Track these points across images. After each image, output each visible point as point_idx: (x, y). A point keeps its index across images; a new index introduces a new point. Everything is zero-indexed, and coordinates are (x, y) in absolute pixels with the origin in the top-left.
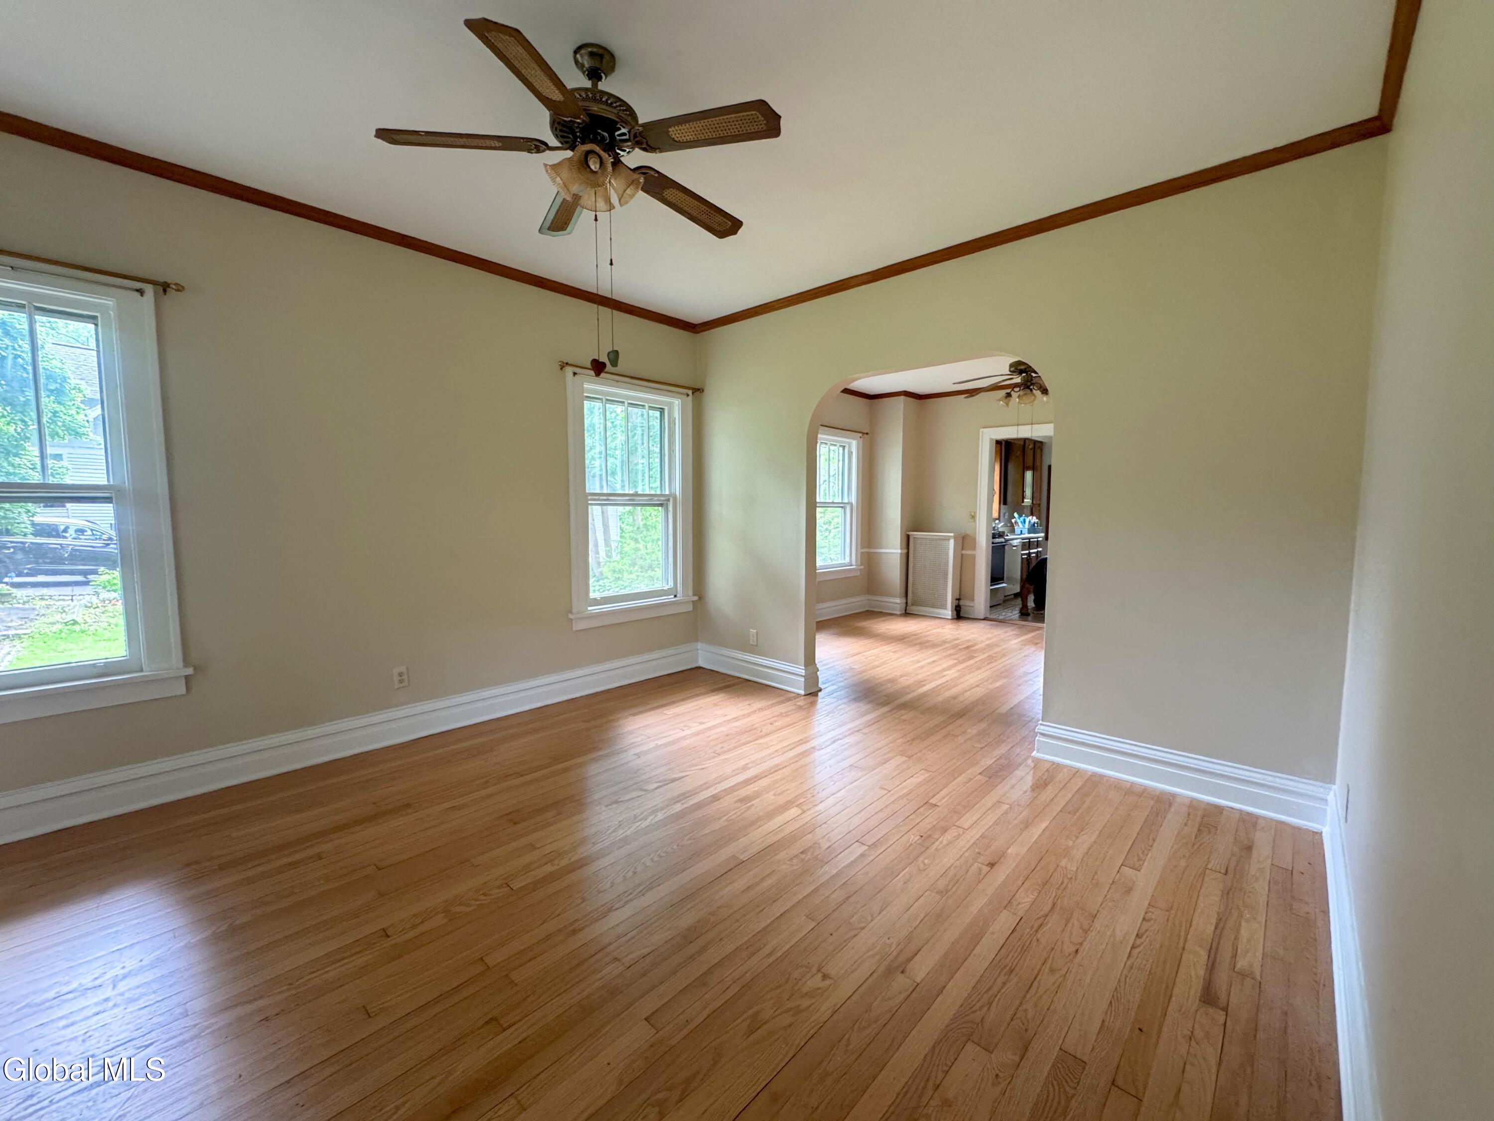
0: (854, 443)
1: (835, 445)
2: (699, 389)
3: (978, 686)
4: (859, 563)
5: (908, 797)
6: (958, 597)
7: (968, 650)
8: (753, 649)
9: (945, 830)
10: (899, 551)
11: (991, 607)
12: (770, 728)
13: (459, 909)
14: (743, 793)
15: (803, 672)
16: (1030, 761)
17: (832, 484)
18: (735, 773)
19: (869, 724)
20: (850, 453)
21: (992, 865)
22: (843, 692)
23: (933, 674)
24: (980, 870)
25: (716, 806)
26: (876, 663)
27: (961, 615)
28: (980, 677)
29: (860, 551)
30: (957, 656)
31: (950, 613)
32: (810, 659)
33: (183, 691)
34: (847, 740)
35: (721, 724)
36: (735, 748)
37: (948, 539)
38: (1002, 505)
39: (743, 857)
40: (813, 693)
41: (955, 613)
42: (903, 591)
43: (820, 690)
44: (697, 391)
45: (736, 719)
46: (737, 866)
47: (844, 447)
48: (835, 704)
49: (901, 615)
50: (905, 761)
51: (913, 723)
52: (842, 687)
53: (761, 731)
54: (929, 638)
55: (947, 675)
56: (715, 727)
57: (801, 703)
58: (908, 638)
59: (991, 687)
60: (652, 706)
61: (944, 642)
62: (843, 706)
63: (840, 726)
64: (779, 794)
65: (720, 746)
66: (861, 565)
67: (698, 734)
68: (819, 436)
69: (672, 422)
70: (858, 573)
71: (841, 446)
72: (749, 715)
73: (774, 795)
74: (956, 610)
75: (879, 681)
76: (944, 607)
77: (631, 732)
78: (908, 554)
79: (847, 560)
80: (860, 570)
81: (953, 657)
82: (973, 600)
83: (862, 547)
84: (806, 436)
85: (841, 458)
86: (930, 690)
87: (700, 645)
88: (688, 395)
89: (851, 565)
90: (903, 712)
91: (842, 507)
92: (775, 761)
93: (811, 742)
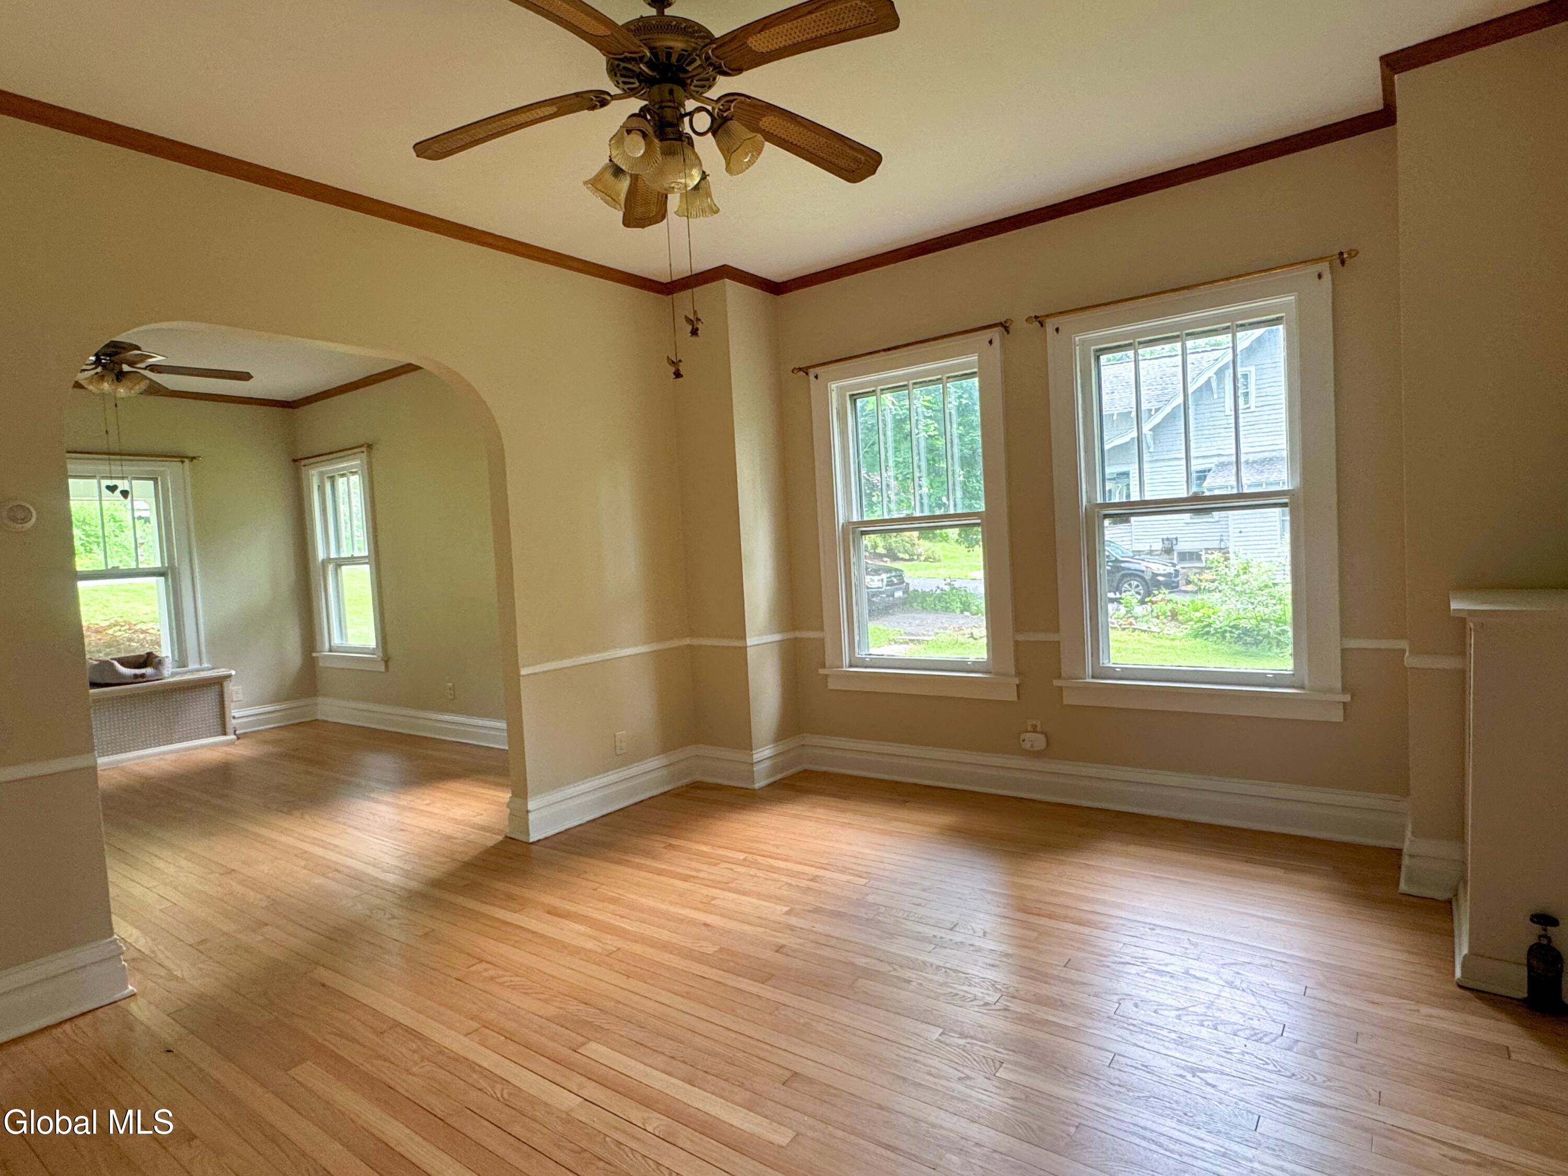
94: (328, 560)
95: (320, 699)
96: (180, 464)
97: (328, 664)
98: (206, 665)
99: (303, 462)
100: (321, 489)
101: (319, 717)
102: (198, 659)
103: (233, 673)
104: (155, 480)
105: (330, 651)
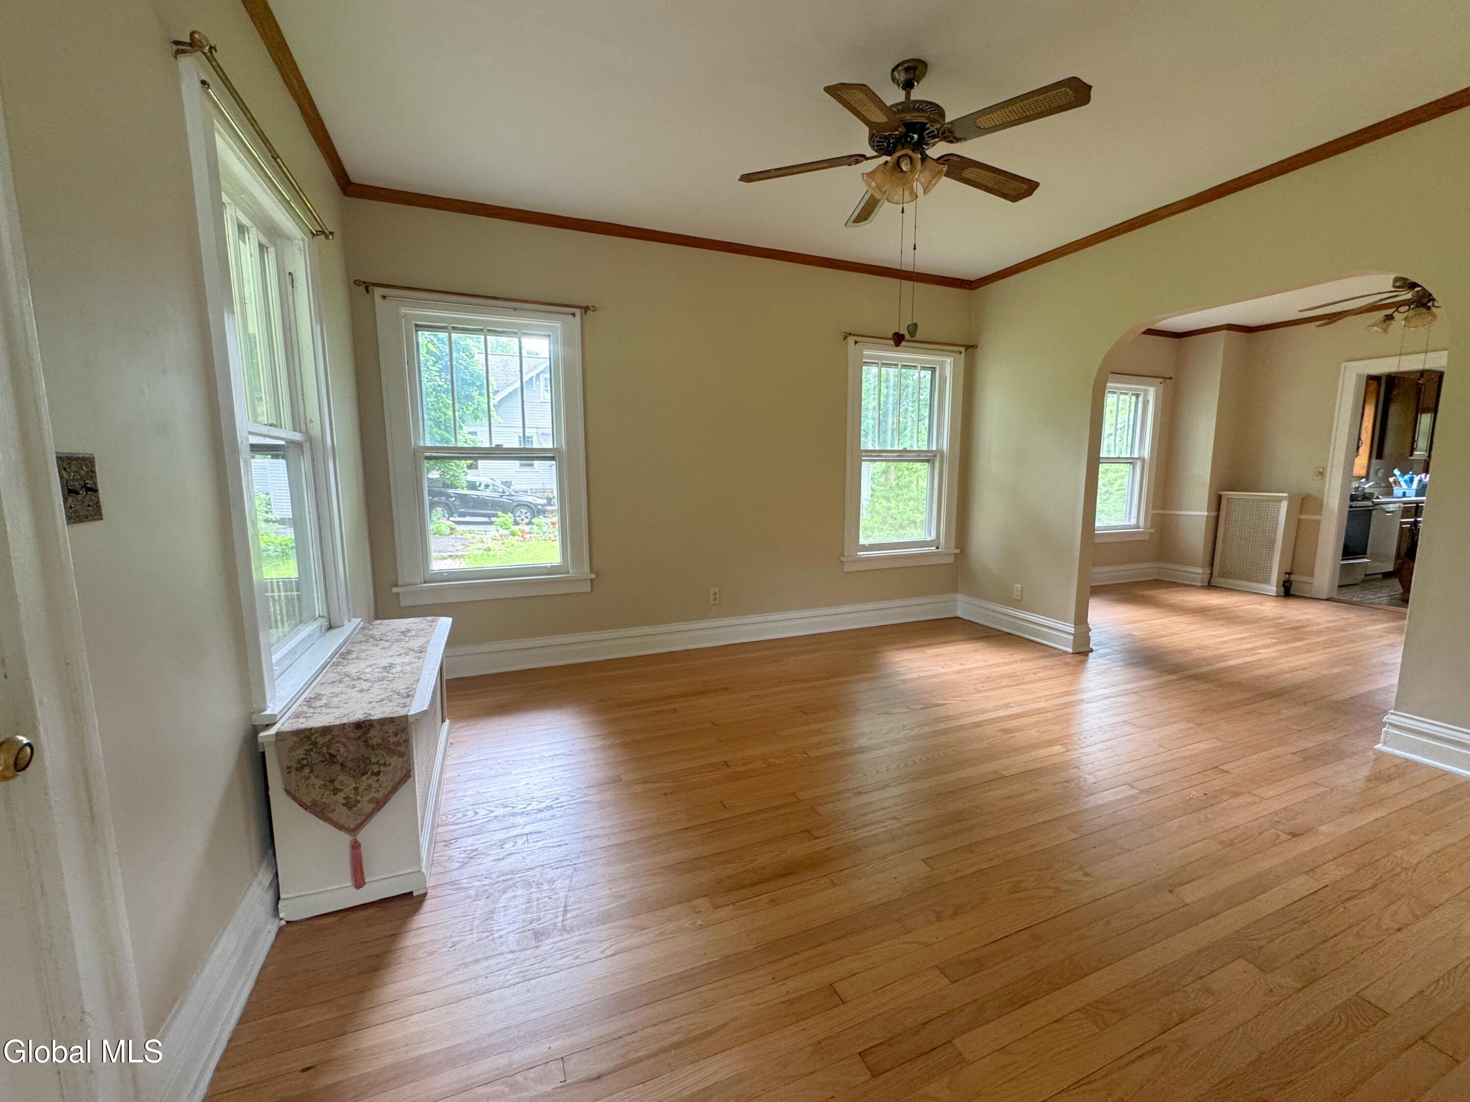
0: (1152, 391)
1: (1126, 394)
2: (972, 346)
3: (1305, 669)
4: (1149, 526)
5: (1193, 758)
6: (1289, 571)
7: (1298, 631)
8: (1017, 604)
9: (1237, 795)
10: (1206, 513)
11: (1339, 586)
12: (1033, 677)
13: (772, 760)
14: (1005, 725)
15: (1072, 630)
16: (1370, 753)
17: (1118, 439)
18: (997, 708)
19: (1149, 689)
20: (1146, 403)
21: (1294, 835)
22: (1118, 656)
23: (1239, 651)
24: (1278, 836)
25: (978, 731)
26: (1164, 633)
27: (1291, 592)
28: (1310, 660)
29: (1151, 512)
30: (1279, 636)
31: (1275, 589)
32: (1081, 619)
33: (589, 590)
34: (1120, 699)
35: (983, 667)
36: (996, 688)
37: (1280, 500)
38: (1374, 461)
39: (1006, 773)
40: (1082, 651)
41: (1282, 589)
42: (1208, 558)
43: (1092, 651)
44: (970, 348)
45: (997, 665)
46: (1000, 779)
47: (1137, 396)
48: (1109, 666)
49: (1202, 587)
50: (1190, 728)
51: (1206, 695)
52: (1117, 651)
53: (1023, 679)
54: (1240, 614)
55: (1260, 653)
56: (974, 669)
57: (1067, 660)
58: (1209, 611)
59: (1324, 672)
60: (912, 645)
61: (1261, 619)
62: (1119, 668)
63: (1113, 686)
64: (1042, 733)
65: (982, 685)
66: (1151, 528)
67: (958, 672)
68: (1108, 385)
69: (943, 380)
70: (1147, 538)
71: (1133, 394)
72: (1011, 663)
73: (1037, 732)
74: (1284, 586)
75: (1165, 650)
76: (1267, 581)
77: (897, 663)
78: (1217, 518)
79: (1133, 522)
80: (1150, 533)
81: (1274, 636)
82: (1311, 574)
83: (1153, 508)
84: (1092, 387)
85: (1133, 408)
86: (1235, 666)
87: (960, 597)
88: (961, 353)
89: (1138, 528)
90: (1194, 683)
91: (1130, 463)
92: (1040, 705)
93: (1078, 695)
105: (425, 582)
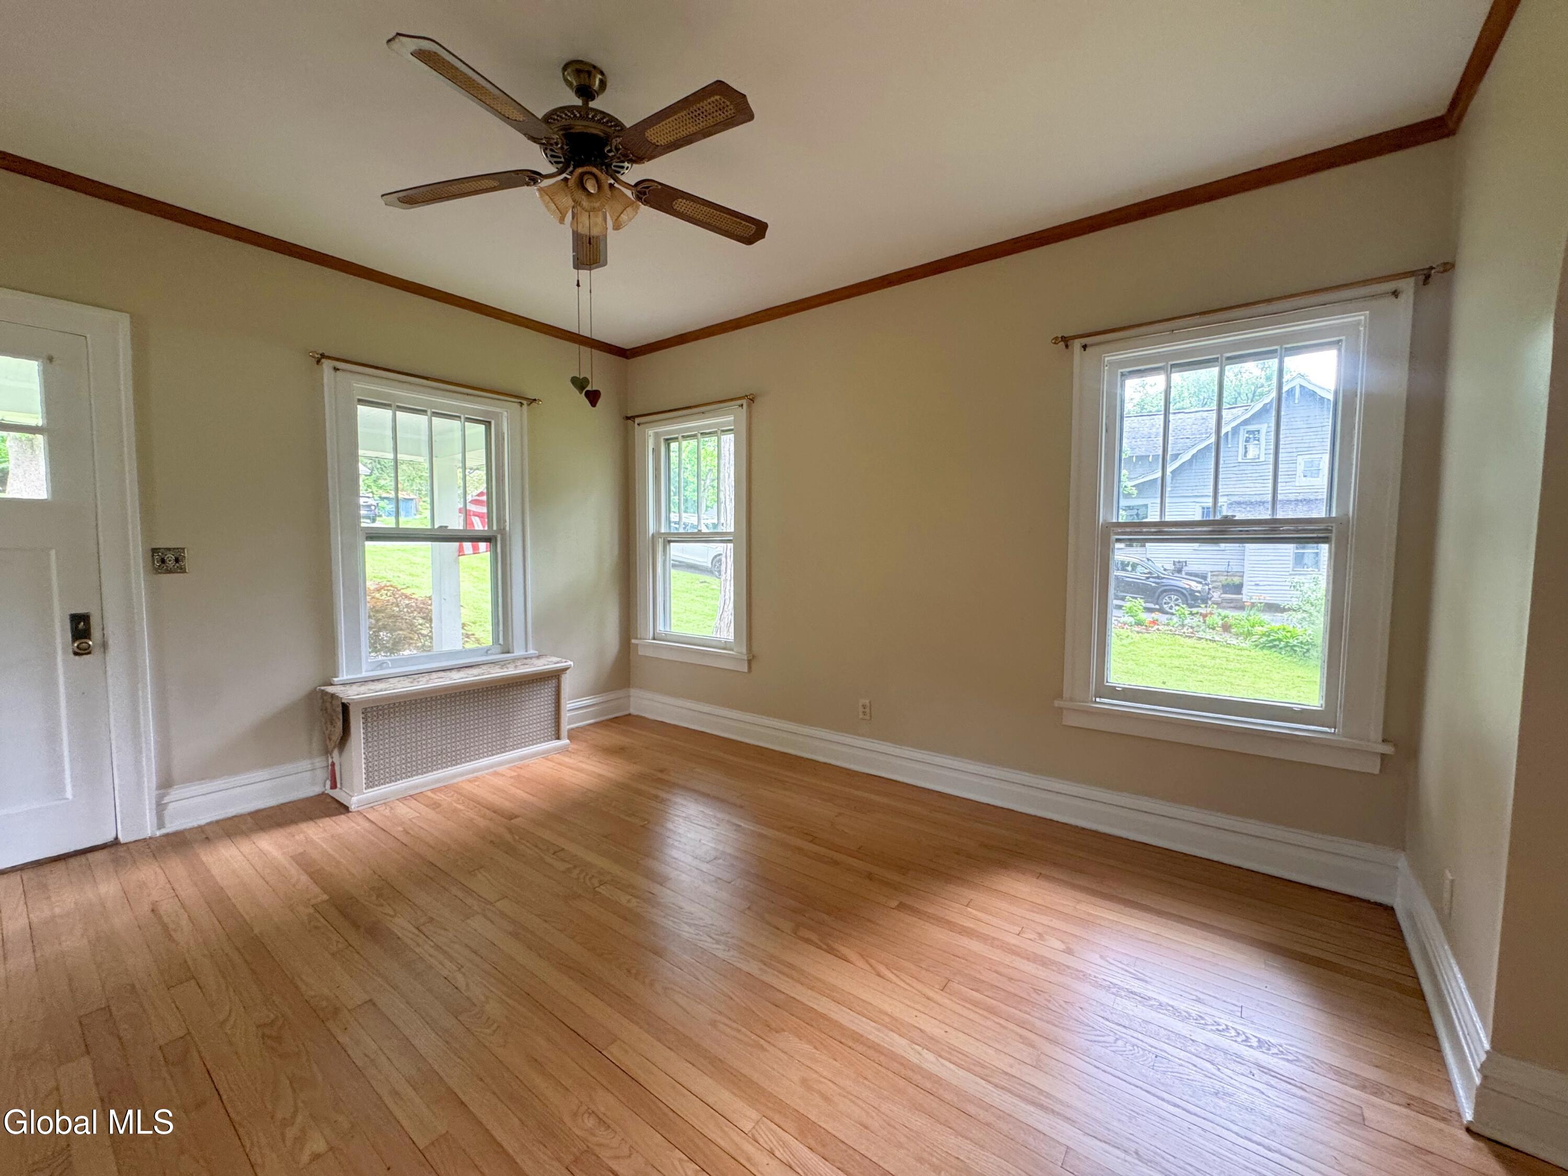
8: (1446, 924)
33: (746, 670)
44: (1436, 272)
87: (1403, 861)
88: (1398, 293)
94: (659, 534)
95: (634, 692)
96: (518, 406)
97: (650, 653)
98: (531, 651)
99: (637, 420)
100: (656, 451)
101: (633, 711)
102: (524, 646)
103: (571, 663)
104: (488, 424)
105: (654, 639)
